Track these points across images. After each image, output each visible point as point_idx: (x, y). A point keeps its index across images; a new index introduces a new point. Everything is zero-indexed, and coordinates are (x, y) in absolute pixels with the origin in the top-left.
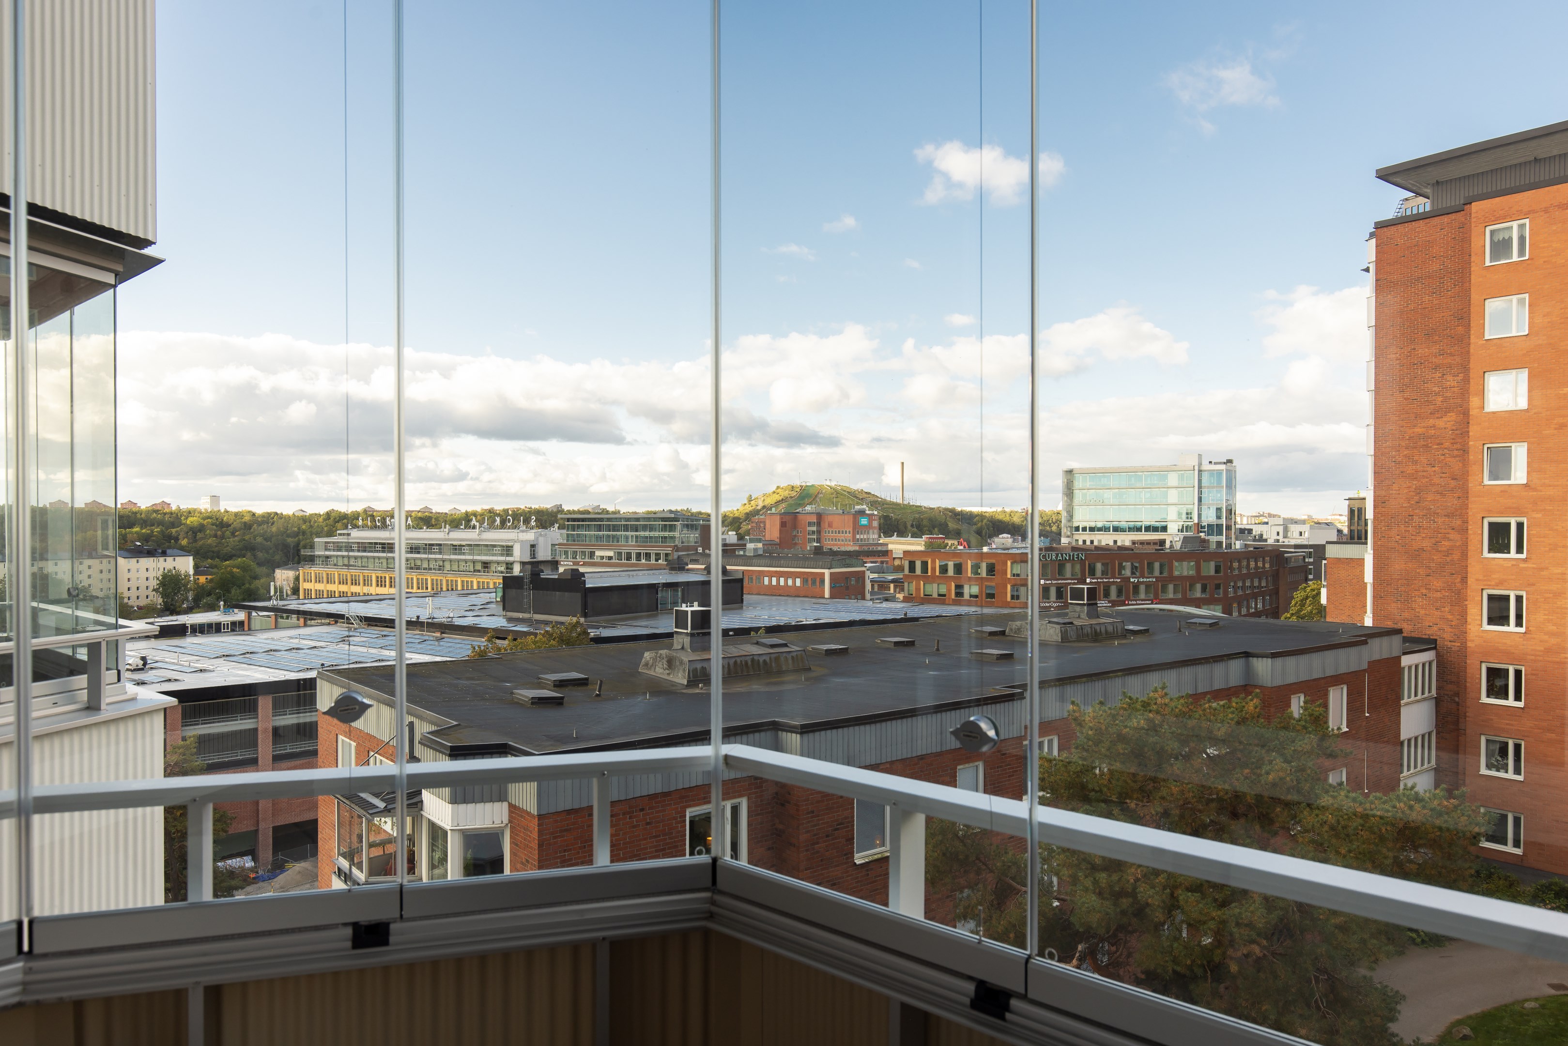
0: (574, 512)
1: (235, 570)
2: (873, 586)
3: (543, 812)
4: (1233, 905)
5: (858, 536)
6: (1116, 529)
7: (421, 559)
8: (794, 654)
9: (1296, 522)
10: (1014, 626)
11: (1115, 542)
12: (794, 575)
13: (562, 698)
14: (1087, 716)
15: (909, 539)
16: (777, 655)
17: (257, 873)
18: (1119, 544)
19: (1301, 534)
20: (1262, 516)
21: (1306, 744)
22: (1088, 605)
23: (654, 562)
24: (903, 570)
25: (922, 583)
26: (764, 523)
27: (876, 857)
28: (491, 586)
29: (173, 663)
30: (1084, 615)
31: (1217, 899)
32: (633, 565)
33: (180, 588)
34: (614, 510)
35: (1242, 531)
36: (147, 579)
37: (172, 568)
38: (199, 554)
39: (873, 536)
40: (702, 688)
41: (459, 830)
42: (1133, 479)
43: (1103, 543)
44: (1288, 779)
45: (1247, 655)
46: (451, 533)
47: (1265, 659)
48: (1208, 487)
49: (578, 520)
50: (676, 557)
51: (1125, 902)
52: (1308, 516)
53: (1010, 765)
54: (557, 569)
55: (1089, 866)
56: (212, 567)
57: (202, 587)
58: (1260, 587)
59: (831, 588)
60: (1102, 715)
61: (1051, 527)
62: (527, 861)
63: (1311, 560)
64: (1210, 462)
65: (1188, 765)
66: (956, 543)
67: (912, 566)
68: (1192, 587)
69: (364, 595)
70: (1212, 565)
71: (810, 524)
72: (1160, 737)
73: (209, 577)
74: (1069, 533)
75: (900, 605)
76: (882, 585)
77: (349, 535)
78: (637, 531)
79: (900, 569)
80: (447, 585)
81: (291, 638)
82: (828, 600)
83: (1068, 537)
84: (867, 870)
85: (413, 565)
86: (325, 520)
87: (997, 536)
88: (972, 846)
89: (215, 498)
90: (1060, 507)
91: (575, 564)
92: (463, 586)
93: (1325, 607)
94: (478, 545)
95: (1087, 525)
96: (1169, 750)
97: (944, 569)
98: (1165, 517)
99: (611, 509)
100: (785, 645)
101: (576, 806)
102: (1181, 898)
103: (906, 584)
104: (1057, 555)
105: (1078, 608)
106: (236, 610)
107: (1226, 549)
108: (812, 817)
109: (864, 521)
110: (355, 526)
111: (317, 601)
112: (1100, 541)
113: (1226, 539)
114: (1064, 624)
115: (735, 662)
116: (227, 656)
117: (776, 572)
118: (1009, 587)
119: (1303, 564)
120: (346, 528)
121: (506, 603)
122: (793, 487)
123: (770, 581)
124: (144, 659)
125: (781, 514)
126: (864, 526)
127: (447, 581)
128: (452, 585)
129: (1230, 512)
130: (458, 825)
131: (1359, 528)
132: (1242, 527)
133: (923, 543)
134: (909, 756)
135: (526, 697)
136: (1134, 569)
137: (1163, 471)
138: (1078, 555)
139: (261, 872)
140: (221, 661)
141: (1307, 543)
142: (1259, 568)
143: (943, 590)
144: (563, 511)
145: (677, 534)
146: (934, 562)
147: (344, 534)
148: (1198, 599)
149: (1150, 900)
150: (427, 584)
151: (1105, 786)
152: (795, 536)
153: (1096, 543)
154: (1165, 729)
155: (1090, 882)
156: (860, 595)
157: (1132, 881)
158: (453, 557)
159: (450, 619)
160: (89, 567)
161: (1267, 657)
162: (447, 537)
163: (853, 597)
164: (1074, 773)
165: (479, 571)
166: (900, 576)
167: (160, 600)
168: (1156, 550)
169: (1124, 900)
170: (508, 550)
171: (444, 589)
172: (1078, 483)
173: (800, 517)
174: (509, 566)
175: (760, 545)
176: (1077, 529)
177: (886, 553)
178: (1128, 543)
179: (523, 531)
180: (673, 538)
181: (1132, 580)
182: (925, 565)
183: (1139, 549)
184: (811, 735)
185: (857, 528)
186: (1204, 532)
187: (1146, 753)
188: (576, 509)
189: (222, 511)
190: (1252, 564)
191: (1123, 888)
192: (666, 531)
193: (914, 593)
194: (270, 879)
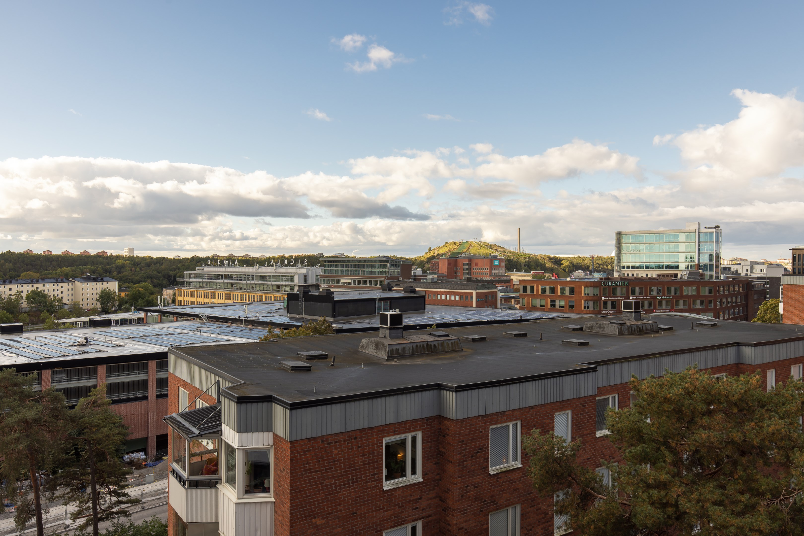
0: (330, 257)
1: (140, 289)
2: (501, 300)
3: (294, 439)
4: (747, 516)
5: (493, 272)
6: (647, 267)
7: (243, 284)
8: (453, 341)
9: (758, 263)
10: (588, 325)
11: (647, 275)
12: (455, 294)
13: (310, 367)
14: (643, 386)
15: (523, 273)
16: (442, 341)
17: (147, 462)
18: (649, 276)
19: (761, 270)
20: (736, 260)
21: (794, 407)
22: (635, 312)
23: (374, 286)
24: (519, 291)
25: (531, 299)
26: (438, 263)
27: (503, 470)
28: (282, 299)
29: (103, 342)
30: (632, 319)
31: (734, 510)
32: (362, 288)
33: (110, 299)
34: (352, 256)
35: (725, 269)
36: (93, 294)
37: (106, 288)
38: (121, 281)
39: (502, 271)
40: (396, 362)
41: (242, 449)
42: (658, 238)
43: (640, 276)
44: (783, 430)
45: (738, 344)
46: (259, 269)
47: (750, 347)
48: (704, 242)
49: (331, 261)
50: (386, 283)
51: (670, 510)
52: (765, 260)
53: (588, 412)
54: (319, 289)
55: (645, 485)
56: (129, 287)
57: (123, 299)
58: (736, 302)
59: (477, 301)
60: (653, 385)
61: (607, 266)
62: (284, 470)
63: (768, 286)
64: (705, 227)
65: (712, 419)
66: (551, 275)
67: (525, 288)
68: (694, 302)
69: (211, 303)
70: (707, 289)
71: (465, 264)
72: (693, 400)
73: (127, 293)
74: (619, 270)
75: (518, 312)
76: (507, 300)
77: (203, 269)
78: (364, 268)
79: (517, 290)
80: (257, 298)
81: (169, 328)
82: (475, 309)
83: (618, 272)
84: (497, 478)
85: (238, 287)
86: (191, 261)
87: (575, 271)
88: (566, 467)
89: (131, 250)
90: (613, 254)
91: (330, 286)
92: (266, 299)
93: (782, 315)
94: (275, 276)
95: (630, 265)
96: (700, 409)
97: (544, 291)
98: (677, 260)
99: (351, 255)
100: (447, 336)
101: (314, 436)
102: (710, 510)
103: (521, 300)
104: (612, 282)
105: (628, 314)
106: (140, 312)
107: (715, 279)
108: (463, 444)
109: (496, 263)
110: (207, 265)
111: (184, 307)
112: (637, 274)
113: (715, 273)
114: (620, 324)
115: (417, 346)
116: (133, 338)
117: (445, 292)
118: (583, 301)
119: (763, 289)
120: (201, 266)
121: (289, 309)
122: (455, 243)
123: (441, 297)
124: (86, 339)
125: (447, 259)
126: (496, 266)
127: (257, 296)
128: (260, 298)
129: (718, 257)
130: (242, 446)
131: (799, 267)
132: (725, 266)
133: (531, 275)
134: (524, 406)
135: (288, 366)
136: (659, 291)
137: (676, 234)
138: (625, 282)
139: (149, 462)
140: (129, 340)
141: (765, 276)
142: (736, 291)
143: (543, 303)
144: (323, 256)
145: (387, 270)
146: (538, 287)
147: (200, 269)
148: (699, 309)
149: (688, 510)
150: (246, 298)
151: (655, 432)
152: (456, 271)
153: (635, 276)
154: (697, 395)
155: (646, 496)
156: (493, 305)
157: (675, 496)
158: (260, 282)
159: (257, 318)
160: (62, 287)
161: (752, 346)
162: (257, 271)
163: (490, 307)
164: (633, 422)
165: (275, 291)
166: (517, 294)
167: (100, 306)
168: (672, 280)
169: (670, 509)
170: (291, 278)
171: (256, 300)
172: (624, 240)
173: (459, 260)
174: (292, 287)
175: (436, 276)
176: (624, 267)
177: (509, 281)
178: (654, 276)
179: (300, 268)
180: (385, 272)
181: (657, 298)
182: (532, 288)
183: (662, 279)
184: (462, 393)
185: (492, 267)
186: (702, 269)
187: (684, 411)
188: (331, 256)
189: (135, 256)
190: (732, 289)
191: (668, 501)
192: (381, 268)
193: (526, 305)
194: (154, 466)
